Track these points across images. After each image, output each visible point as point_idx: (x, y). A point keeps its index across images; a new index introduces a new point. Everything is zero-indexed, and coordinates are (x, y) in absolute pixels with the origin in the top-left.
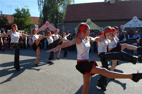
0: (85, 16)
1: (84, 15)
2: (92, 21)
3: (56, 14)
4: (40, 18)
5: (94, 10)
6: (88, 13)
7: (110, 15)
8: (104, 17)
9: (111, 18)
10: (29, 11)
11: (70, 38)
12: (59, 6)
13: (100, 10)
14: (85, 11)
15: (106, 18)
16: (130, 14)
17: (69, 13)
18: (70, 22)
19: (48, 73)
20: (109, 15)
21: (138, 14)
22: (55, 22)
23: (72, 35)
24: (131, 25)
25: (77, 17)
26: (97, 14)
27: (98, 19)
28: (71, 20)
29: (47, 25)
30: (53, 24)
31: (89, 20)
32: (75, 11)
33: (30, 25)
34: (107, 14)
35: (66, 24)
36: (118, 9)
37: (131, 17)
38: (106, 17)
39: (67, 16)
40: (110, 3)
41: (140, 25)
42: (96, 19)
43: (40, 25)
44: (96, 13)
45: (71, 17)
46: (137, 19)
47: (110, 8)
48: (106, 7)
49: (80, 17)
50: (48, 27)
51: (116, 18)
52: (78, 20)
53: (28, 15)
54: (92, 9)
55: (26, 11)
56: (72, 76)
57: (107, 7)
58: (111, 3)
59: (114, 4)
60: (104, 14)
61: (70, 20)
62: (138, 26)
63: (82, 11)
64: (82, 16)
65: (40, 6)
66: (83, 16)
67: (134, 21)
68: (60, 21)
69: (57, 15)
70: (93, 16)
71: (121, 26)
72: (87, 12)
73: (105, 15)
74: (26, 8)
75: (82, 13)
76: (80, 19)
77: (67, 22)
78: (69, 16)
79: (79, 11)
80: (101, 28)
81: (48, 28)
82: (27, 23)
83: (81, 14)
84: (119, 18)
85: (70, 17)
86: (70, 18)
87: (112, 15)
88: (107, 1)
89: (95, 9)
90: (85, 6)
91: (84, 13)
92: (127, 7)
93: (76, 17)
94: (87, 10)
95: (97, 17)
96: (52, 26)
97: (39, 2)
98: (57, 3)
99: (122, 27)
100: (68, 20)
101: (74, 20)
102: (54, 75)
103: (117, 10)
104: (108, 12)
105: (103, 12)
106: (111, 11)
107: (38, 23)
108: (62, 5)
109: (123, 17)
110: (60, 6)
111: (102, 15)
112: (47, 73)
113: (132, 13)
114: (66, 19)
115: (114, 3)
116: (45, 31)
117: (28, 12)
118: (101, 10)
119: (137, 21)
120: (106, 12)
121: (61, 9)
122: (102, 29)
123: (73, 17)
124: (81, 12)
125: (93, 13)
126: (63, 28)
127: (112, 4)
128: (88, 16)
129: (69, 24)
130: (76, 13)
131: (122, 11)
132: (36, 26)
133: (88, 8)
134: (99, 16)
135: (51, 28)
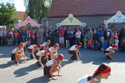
1: (68, 10)
4: (25, 12)
5: (79, 5)
6: (73, 8)
7: (96, 10)
9: (96, 13)
10: (14, 5)
11: (50, 33)
12: (45, 1)
13: (85, 4)
14: (70, 5)
15: (91, 13)
16: (116, 9)
17: (54, 8)
18: (54, 17)
24: (115, 20)
25: (62, 12)
26: (82, 9)
27: (83, 13)
29: (28, 20)
30: (36, 20)
31: (71, 15)
32: (60, 6)
33: (14, 20)
35: (50, 19)
36: (104, 3)
37: (115, 12)
39: (51, 11)
41: (124, 20)
44: (81, 7)
46: (121, 14)
47: (96, 2)
49: (65, 11)
50: (29, 22)
51: (101, 13)
52: (62, 15)
53: (13, 9)
54: (78, 3)
55: (11, 5)
61: (54, 15)
62: (122, 21)
63: (67, 5)
64: (66, 11)
66: (68, 11)
67: (118, 16)
70: (78, 11)
71: (104, 21)
72: (72, 7)
73: (91, 10)
74: (11, 3)
77: (51, 17)
78: (53, 11)
81: (29, 24)
84: (105, 12)
85: (54, 12)
86: (54, 13)
87: (97, 10)
89: (81, 3)
91: (69, 8)
92: (113, 1)
93: (60, 12)
94: (72, 5)
95: (82, 12)
100: (52, 15)
101: (58, 15)
103: (103, 5)
105: (89, 7)
106: (97, 5)
109: (108, 12)
111: (87, 10)
113: (119, 7)
114: (50, 14)
117: (13, 7)
118: (87, 4)
119: (121, 16)
120: (92, 7)
123: (57, 12)
124: (66, 7)
125: (78, 8)
126: (47, 23)
128: (73, 11)
129: (53, 19)
130: (60, 7)
131: (108, 6)
132: (19, 21)
133: (74, 2)
134: (84, 10)
135: (32, 23)
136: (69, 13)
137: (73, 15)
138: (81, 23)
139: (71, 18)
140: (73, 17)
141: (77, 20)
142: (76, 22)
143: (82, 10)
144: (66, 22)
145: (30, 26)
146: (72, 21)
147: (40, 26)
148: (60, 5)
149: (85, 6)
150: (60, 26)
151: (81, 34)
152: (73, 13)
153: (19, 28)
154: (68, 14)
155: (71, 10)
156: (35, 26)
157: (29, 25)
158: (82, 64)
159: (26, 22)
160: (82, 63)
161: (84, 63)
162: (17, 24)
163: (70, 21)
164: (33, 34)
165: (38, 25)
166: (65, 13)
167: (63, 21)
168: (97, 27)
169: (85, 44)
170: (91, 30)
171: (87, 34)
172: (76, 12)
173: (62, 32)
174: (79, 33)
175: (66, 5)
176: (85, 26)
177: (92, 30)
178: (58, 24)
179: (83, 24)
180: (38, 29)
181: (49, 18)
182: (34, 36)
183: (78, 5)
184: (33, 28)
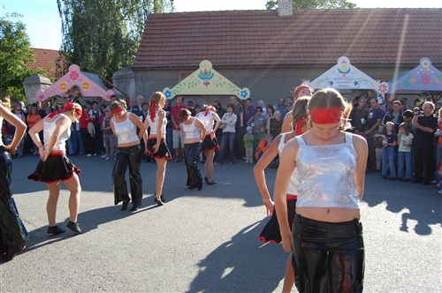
1: (196, 48)
2: (214, 67)
4: (61, 52)
5: (229, 33)
6: (210, 43)
7: (277, 50)
8: (258, 55)
9: (278, 59)
10: (23, 28)
12: (122, 18)
13: (247, 33)
14: (201, 35)
15: (263, 59)
16: (334, 50)
17: (152, 40)
18: (152, 69)
20: (272, 50)
23: (148, 111)
24: (332, 83)
25: (177, 53)
26: (238, 47)
27: (239, 60)
28: (156, 63)
29: (74, 76)
30: (95, 76)
31: (206, 65)
32: (171, 36)
34: (267, 46)
35: (139, 74)
36: (301, 32)
37: (332, 59)
38: (263, 55)
39: (145, 49)
40: (277, 14)
41: (356, 83)
42: (234, 60)
44: (233, 42)
45: (157, 53)
46: (348, 65)
47: (278, 29)
48: (266, 25)
49: (186, 53)
50: (76, 83)
51: (293, 59)
52: (178, 62)
54: (224, 29)
55: (15, 29)
57: (269, 25)
58: (281, 15)
59: (290, 17)
60: (257, 46)
61: (153, 63)
62: (352, 86)
63: (193, 35)
64: (191, 53)
66: (195, 53)
67: (340, 72)
69: (115, 47)
72: (206, 39)
73: (262, 51)
74: (14, 21)
75: (192, 44)
76: (184, 62)
77: (144, 69)
78: (150, 49)
79: (184, 35)
80: (245, 89)
81: (75, 87)
83: (187, 44)
84: (303, 59)
85: (153, 53)
86: (152, 58)
87: (282, 50)
88: (274, 8)
89: (233, 29)
90: (203, 22)
91: (197, 43)
92: (326, 28)
93: (172, 53)
94: (206, 34)
95: (238, 56)
96: (89, 81)
98: (118, 8)
100: (146, 62)
101: (166, 62)
103: (298, 37)
104: (271, 42)
105: (257, 42)
106: (279, 37)
108: (135, 13)
109: (313, 59)
110: (126, 18)
111: (253, 51)
113: (342, 45)
114: (141, 58)
115: (291, 14)
116: (67, 96)
117: (19, 34)
118: (252, 33)
119: (348, 72)
120: (266, 42)
121: (130, 28)
122: (246, 94)
123: (162, 53)
125: (224, 43)
126: (132, 87)
127: (285, 18)
128: (210, 52)
129: (150, 74)
130: (172, 40)
131: (312, 41)
132: (43, 79)
133: (212, 26)
134: (243, 51)
135: (86, 86)
136: (200, 57)
137: (211, 65)
138: (237, 88)
139: (206, 73)
140: (213, 71)
141: (225, 79)
142: (221, 85)
144: (191, 85)
145: (80, 95)
146: (210, 81)
147: (113, 96)
148: (172, 31)
149: (247, 38)
150: (173, 96)
151: (235, 121)
152: (209, 57)
153: (44, 100)
154: (195, 61)
155: (205, 48)
156: (96, 95)
157: (76, 92)
158: (246, 208)
159: (66, 83)
160: (245, 205)
161: (252, 206)
162: (33, 88)
163: (203, 81)
164: (90, 121)
165: (106, 94)
166: (185, 57)
167: (181, 83)
168: (282, 100)
169: (247, 151)
170: (264, 109)
171: (253, 121)
172: (219, 56)
174: (230, 119)
175: (189, 35)
176: (248, 97)
177: (270, 110)
178: (168, 92)
179: (240, 90)
180: (105, 107)
181: (138, 71)
182: (91, 127)
183: (224, 34)
184: (88, 102)
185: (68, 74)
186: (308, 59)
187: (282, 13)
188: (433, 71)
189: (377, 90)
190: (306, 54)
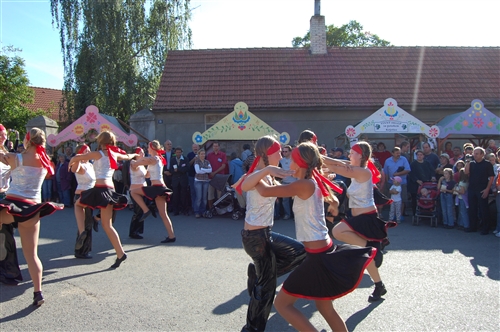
0: (228, 93)
1: (223, 88)
2: (250, 110)
3: (126, 80)
4: (66, 92)
5: (258, 73)
6: (238, 83)
7: (312, 91)
8: (291, 97)
9: (314, 101)
10: (22, 64)
11: (175, 167)
12: (135, 55)
13: (278, 73)
14: (228, 74)
15: (298, 101)
16: (374, 91)
17: (174, 79)
18: (175, 111)
19: (94, 300)
20: (307, 91)
21: (399, 91)
22: (119, 109)
23: (182, 158)
24: (378, 127)
25: (202, 94)
26: (269, 87)
27: (271, 102)
28: (178, 104)
30: (113, 119)
31: (241, 107)
32: (194, 74)
33: (26, 118)
34: (301, 87)
35: (160, 117)
36: (337, 72)
37: (378, 101)
38: (297, 97)
39: (166, 89)
40: (310, 52)
41: (405, 127)
42: (265, 102)
43: (63, 120)
44: (264, 82)
45: (180, 94)
46: (396, 108)
47: (312, 68)
48: (299, 64)
49: (212, 93)
50: (94, 126)
51: (330, 101)
52: (203, 104)
53: (17, 79)
54: (253, 68)
55: (12, 65)
56: (182, 305)
57: (301, 64)
58: (314, 53)
59: (324, 56)
60: (290, 87)
61: (176, 104)
62: (400, 130)
63: (219, 74)
64: (217, 93)
65: (68, 54)
66: (223, 93)
67: (387, 115)
68: (139, 109)
69: (129, 85)
70: (254, 92)
71: (347, 128)
72: (234, 78)
73: (296, 91)
74: (11, 55)
75: (218, 83)
76: (211, 103)
77: (165, 111)
78: (171, 89)
79: (209, 74)
80: (284, 134)
81: (92, 131)
82: (16, 110)
83: (213, 84)
84: (341, 101)
85: (175, 94)
86: (174, 99)
87: (317, 91)
88: (301, 46)
89: (263, 68)
90: (229, 60)
91: (224, 83)
92: (364, 68)
93: (196, 94)
94: (234, 73)
95: (270, 97)
96: (108, 124)
97: (66, 37)
98: (131, 44)
99: (351, 133)
100: (168, 104)
101: (190, 104)
102: (115, 306)
103: (334, 77)
104: (305, 82)
105: (289, 82)
106: (314, 77)
107: (55, 110)
108: (150, 50)
109: (352, 101)
110: (139, 54)
111: (286, 92)
112: (90, 298)
113: (382, 86)
114: (162, 99)
115: (325, 52)
116: (84, 140)
117: (17, 71)
118: (283, 73)
119: (396, 115)
120: (300, 82)
121: (143, 65)
123: (186, 94)
124: (214, 79)
125: (253, 83)
126: (152, 129)
127: (317, 56)
129: (172, 116)
130: (196, 79)
131: (350, 81)
132: (48, 121)
134: (275, 92)
136: (233, 98)
137: (247, 107)
138: (275, 132)
139: (241, 116)
140: (249, 114)
141: (262, 123)
142: (257, 129)
143: (270, 92)
144: (225, 129)
146: (245, 125)
148: (195, 70)
149: (279, 77)
150: (204, 141)
154: (222, 102)
155: (233, 88)
159: (82, 126)
163: (238, 125)
165: (127, 139)
166: (211, 99)
167: (214, 127)
172: (250, 98)
173: (220, 160)
175: (214, 74)
176: (288, 141)
178: (198, 136)
179: (279, 135)
181: (159, 113)
183: (253, 73)
185: (84, 116)
186: (346, 101)
187: (315, 51)
188: (486, 114)
189: (427, 134)
190: (344, 96)
